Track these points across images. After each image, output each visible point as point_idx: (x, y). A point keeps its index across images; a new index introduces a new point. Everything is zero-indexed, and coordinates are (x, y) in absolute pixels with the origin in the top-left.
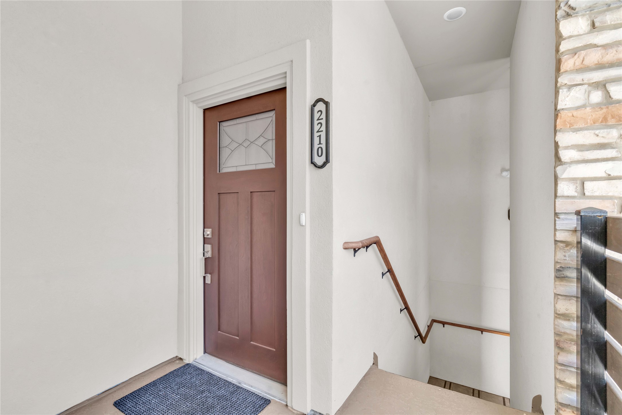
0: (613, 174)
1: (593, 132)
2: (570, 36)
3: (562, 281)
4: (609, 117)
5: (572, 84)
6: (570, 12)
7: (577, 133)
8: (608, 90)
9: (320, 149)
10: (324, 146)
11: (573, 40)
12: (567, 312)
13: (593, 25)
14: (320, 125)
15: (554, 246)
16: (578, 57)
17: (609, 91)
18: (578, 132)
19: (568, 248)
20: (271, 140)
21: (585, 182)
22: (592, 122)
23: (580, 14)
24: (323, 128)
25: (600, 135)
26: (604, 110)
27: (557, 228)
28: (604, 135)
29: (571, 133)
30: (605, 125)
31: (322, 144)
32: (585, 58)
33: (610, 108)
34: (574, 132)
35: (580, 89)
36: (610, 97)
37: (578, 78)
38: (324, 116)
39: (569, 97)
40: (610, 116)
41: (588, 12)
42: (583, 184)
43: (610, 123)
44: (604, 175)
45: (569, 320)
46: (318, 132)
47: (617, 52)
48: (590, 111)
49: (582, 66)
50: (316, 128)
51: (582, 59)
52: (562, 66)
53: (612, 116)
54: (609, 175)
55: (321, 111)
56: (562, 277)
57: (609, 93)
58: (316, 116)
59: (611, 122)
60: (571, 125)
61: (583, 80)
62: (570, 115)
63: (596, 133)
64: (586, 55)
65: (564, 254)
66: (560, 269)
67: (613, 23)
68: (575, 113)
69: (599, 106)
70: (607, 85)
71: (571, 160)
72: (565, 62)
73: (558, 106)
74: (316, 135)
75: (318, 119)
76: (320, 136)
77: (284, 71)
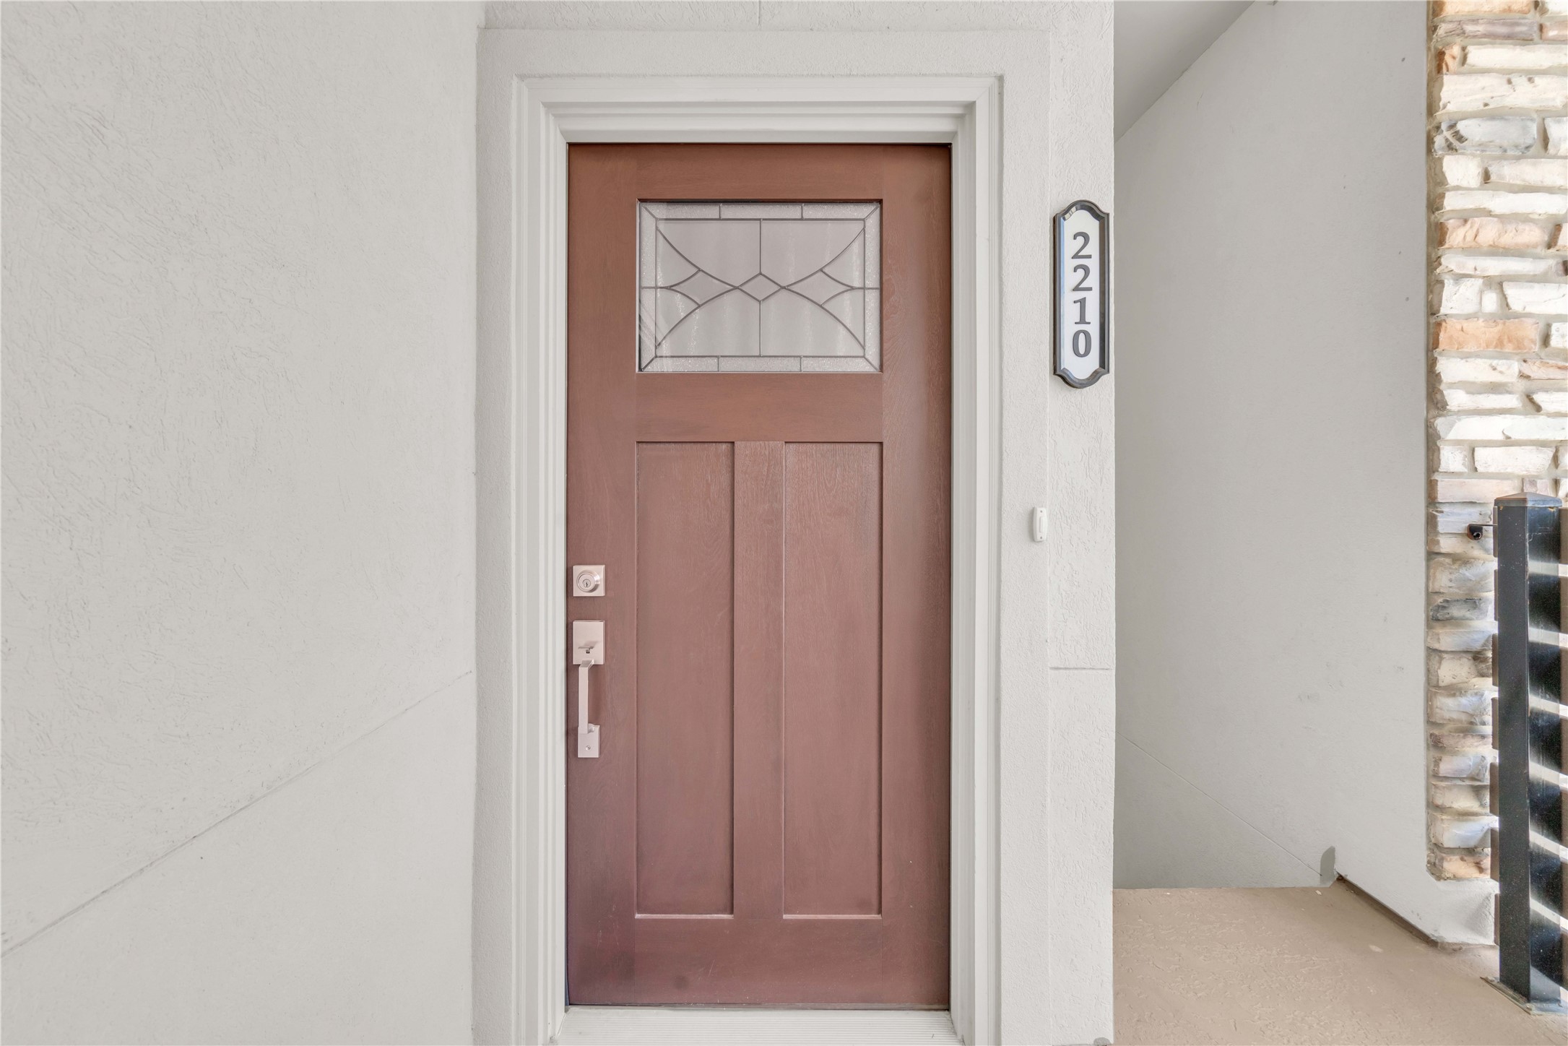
0: (1515, 436)
1: (1489, 361)
2: (1457, 186)
3: (1445, 626)
4: (1505, 341)
5: (1461, 272)
6: (1456, 143)
7: (1467, 361)
8: (1506, 293)
9: (1082, 337)
10: (1094, 330)
11: (1461, 194)
12: (1454, 681)
13: (1486, 177)
14: (1081, 272)
15: (1424, 563)
16: (1471, 227)
17: (1507, 296)
18: (1469, 360)
19: (1456, 566)
20: (859, 288)
21: (1476, 449)
22: (1485, 345)
23: (1469, 152)
24: (1093, 280)
25: (1499, 368)
26: (1500, 327)
27: (1441, 531)
28: (1503, 369)
29: (1459, 360)
30: (1500, 352)
31: (1089, 323)
32: (1480, 230)
33: (1507, 324)
34: (1462, 359)
35: (1473, 285)
36: (1507, 305)
37: (1469, 264)
38: (1093, 248)
39: (1458, 294)
40: (1506, 337)
41: (1478, 152)
42: (1473, 451)
43: (1507, 350)
44: (1501, 437)
45: (1454, 695)
46: (1077, 289)
47: (1517, 231)
48: (1483, 324)
49: (1473, 244)
50: (1070, 278)
51: (1475, 231)
52: (1449, 238)
53: (1509, 338)
54: (1509, 438)
55: (1086, 237)
56: (1447, 619)
57: (1506, 298)
58: (1070, 246)
59: (1509, 348)
60: (1461, 345)
61: (1476, 269)
62: (1459, 327)
63: (1493, 364)
64: (1481, 226)
65: (1450, 577)
66: (1443, 604)
67: (1511, 181)
68: (1465, 325)
69: (1493, 319)
70: (1505, 285)
71: (1460, 408)
72: (1452, 232)
73: (1441, 308)
74: (1068, 298)
75: (1076, 256)
76: (1082, 302)
77: (967, 97)
